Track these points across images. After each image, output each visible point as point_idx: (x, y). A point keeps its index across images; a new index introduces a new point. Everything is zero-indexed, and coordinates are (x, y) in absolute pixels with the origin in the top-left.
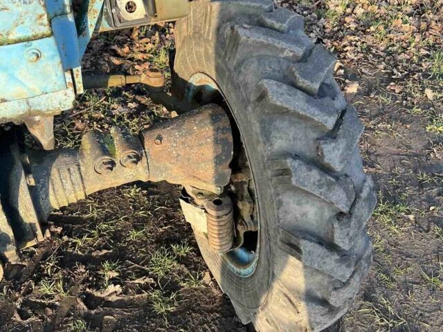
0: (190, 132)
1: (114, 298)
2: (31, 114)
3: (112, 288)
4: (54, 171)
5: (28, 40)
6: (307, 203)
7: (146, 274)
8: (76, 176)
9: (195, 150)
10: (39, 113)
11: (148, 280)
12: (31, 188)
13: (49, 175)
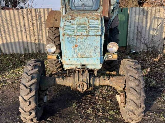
0: (118, 78)
1: (101, 115)
2: (95, 69)
3: (100, 113)
4: (96, 79)
5: (97, 57)
6: (132, 83)
7: (108, 113)
8: (99, 80)
9: (118, 80)
10: (96, 69)
11: (108, 114)
12: (93, 79)
13: (95, 79)
